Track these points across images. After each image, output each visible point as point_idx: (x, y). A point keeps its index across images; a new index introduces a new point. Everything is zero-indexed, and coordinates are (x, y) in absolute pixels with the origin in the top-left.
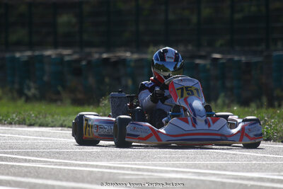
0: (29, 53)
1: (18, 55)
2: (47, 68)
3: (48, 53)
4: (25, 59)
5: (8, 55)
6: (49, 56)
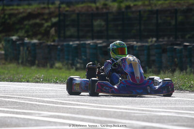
0: (77, 42)
1: (71, 43)
2: (88, 51)
3: (89, 42)
4: (75, 45)
5: (65, 43)
6: (89, 44)
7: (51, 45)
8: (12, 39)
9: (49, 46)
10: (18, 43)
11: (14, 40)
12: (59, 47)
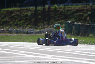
7: (87, 25)
8: (68, 22)
9: (86, 26)
10: (71, 24)
11: (69, 23)
12: (91, 26)
